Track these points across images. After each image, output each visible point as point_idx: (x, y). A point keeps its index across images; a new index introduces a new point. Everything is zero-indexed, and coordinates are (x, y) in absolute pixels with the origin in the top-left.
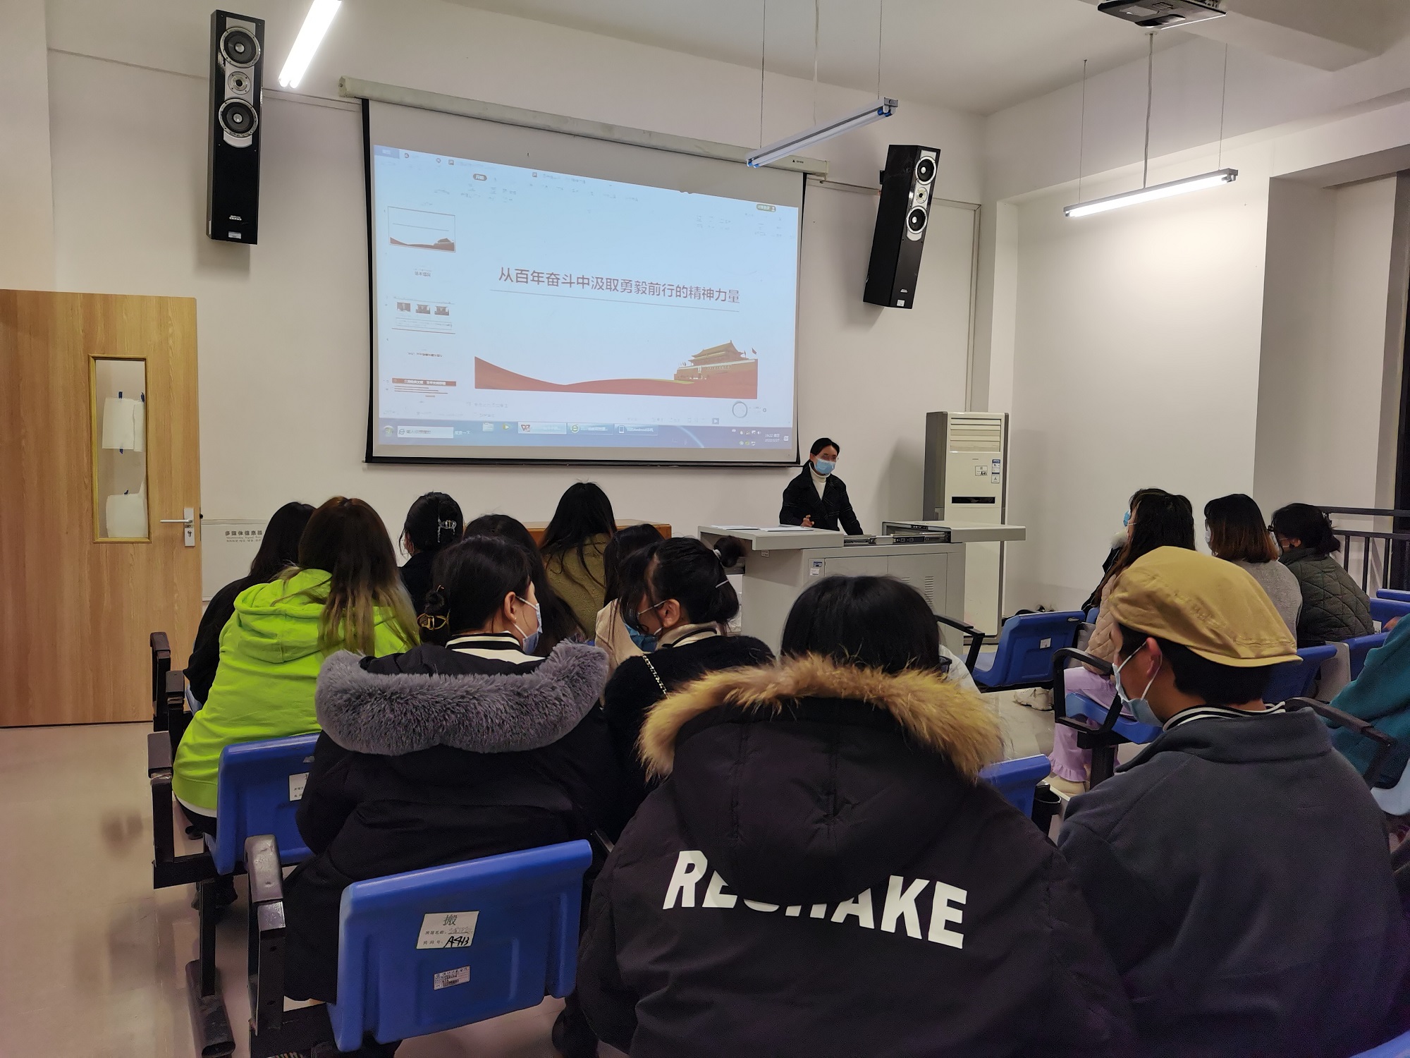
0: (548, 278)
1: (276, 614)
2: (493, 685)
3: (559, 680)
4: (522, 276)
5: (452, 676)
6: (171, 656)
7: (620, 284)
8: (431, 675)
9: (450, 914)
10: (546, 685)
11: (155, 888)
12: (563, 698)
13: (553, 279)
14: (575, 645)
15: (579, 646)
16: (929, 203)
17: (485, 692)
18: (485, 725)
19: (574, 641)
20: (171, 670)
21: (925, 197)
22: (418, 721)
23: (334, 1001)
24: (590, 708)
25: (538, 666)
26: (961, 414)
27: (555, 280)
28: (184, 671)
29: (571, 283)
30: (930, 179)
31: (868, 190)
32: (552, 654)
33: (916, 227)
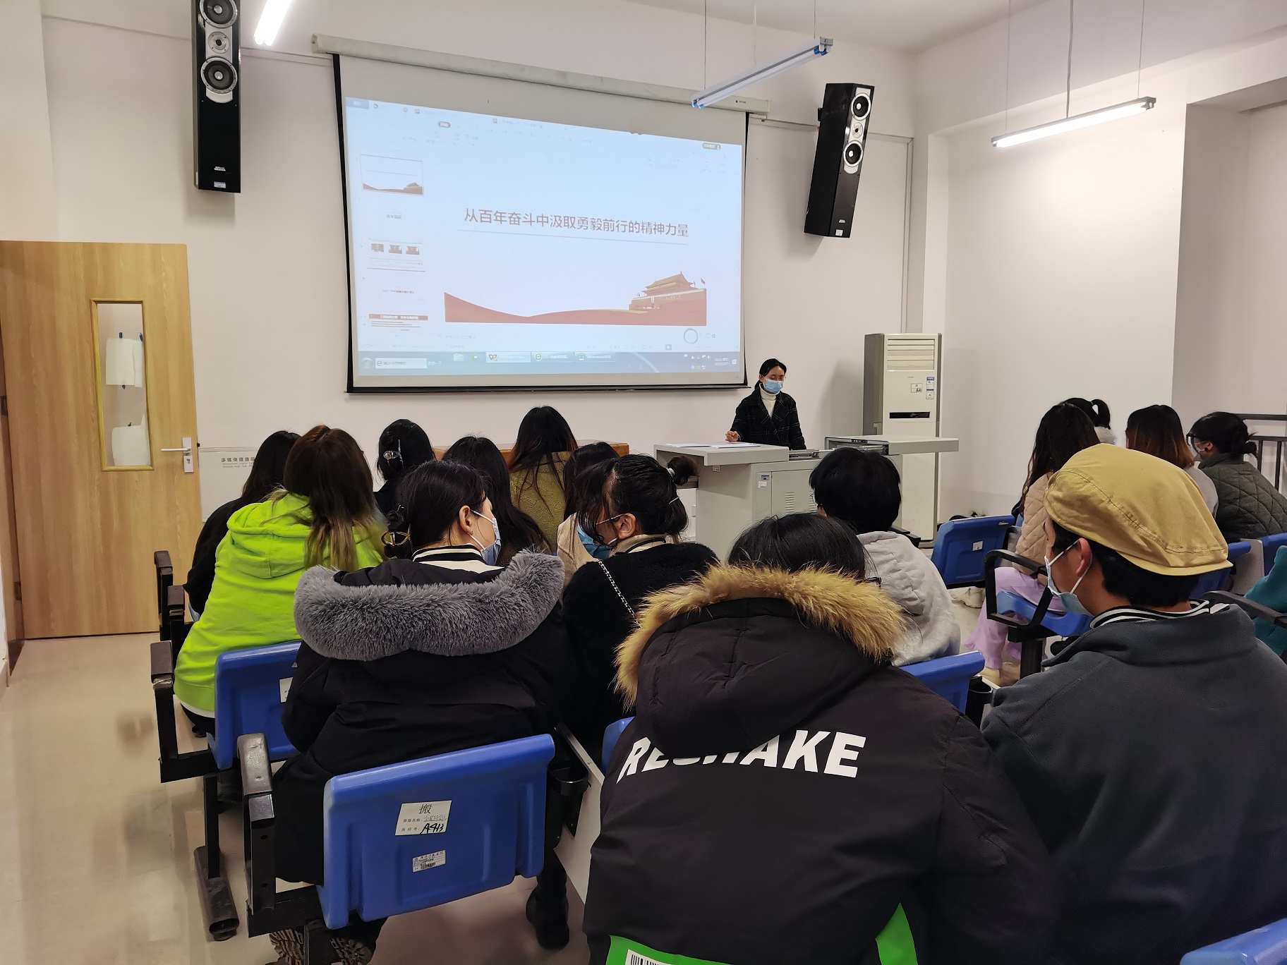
0: (510, 218)
1: (264, 534)
2: (456, 594)
3: (518, 587)
4: (486, 216)
5: (418, 586)
6: (174, 573)
7: (576, 221)
8: (399, 586)
9: (425, 804)
10: (505, 592)
11: (163, 781)
12: (522, 603)
13: (514, 218)
14: (532, 554)
15: (537, 555)
16: (865, 138)
17: (449, 600)
18: (450, 630)
19: (532, 551)
20: (174, 584)
21: (861, 132)
22: (389, 629)
23: (322, 884)
24: (549, 612)
25: (498, 575)
26: (897, 335)
27: (517, 220)
28: (184, 585)
29: (531, 222)
30: (864, 115)
31: (806, 127)
32: (511, 563)
33: (852, 161)
